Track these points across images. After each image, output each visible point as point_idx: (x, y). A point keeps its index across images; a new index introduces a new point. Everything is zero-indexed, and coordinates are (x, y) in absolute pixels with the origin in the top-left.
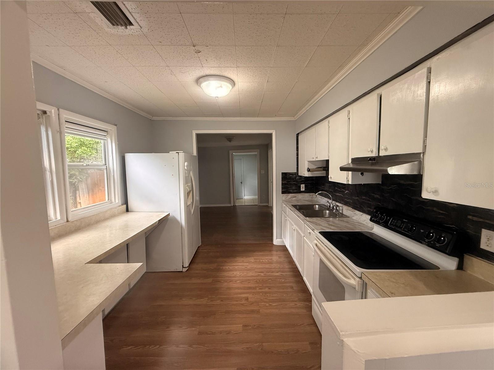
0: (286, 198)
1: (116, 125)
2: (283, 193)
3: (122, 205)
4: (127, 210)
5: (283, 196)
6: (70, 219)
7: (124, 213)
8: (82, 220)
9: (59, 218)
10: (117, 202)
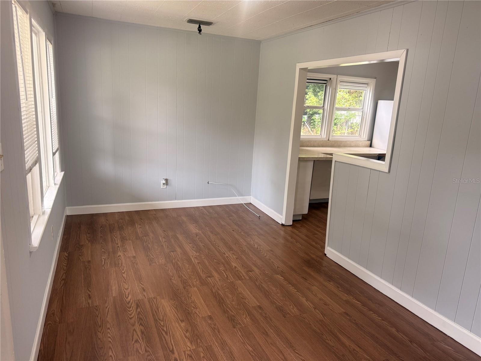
1: (376, 78)
4: (371, 146)
6: (330, 139)
7: (366, 146)
8: (336, 142)
9: (325, 137)
10: (364, 137)
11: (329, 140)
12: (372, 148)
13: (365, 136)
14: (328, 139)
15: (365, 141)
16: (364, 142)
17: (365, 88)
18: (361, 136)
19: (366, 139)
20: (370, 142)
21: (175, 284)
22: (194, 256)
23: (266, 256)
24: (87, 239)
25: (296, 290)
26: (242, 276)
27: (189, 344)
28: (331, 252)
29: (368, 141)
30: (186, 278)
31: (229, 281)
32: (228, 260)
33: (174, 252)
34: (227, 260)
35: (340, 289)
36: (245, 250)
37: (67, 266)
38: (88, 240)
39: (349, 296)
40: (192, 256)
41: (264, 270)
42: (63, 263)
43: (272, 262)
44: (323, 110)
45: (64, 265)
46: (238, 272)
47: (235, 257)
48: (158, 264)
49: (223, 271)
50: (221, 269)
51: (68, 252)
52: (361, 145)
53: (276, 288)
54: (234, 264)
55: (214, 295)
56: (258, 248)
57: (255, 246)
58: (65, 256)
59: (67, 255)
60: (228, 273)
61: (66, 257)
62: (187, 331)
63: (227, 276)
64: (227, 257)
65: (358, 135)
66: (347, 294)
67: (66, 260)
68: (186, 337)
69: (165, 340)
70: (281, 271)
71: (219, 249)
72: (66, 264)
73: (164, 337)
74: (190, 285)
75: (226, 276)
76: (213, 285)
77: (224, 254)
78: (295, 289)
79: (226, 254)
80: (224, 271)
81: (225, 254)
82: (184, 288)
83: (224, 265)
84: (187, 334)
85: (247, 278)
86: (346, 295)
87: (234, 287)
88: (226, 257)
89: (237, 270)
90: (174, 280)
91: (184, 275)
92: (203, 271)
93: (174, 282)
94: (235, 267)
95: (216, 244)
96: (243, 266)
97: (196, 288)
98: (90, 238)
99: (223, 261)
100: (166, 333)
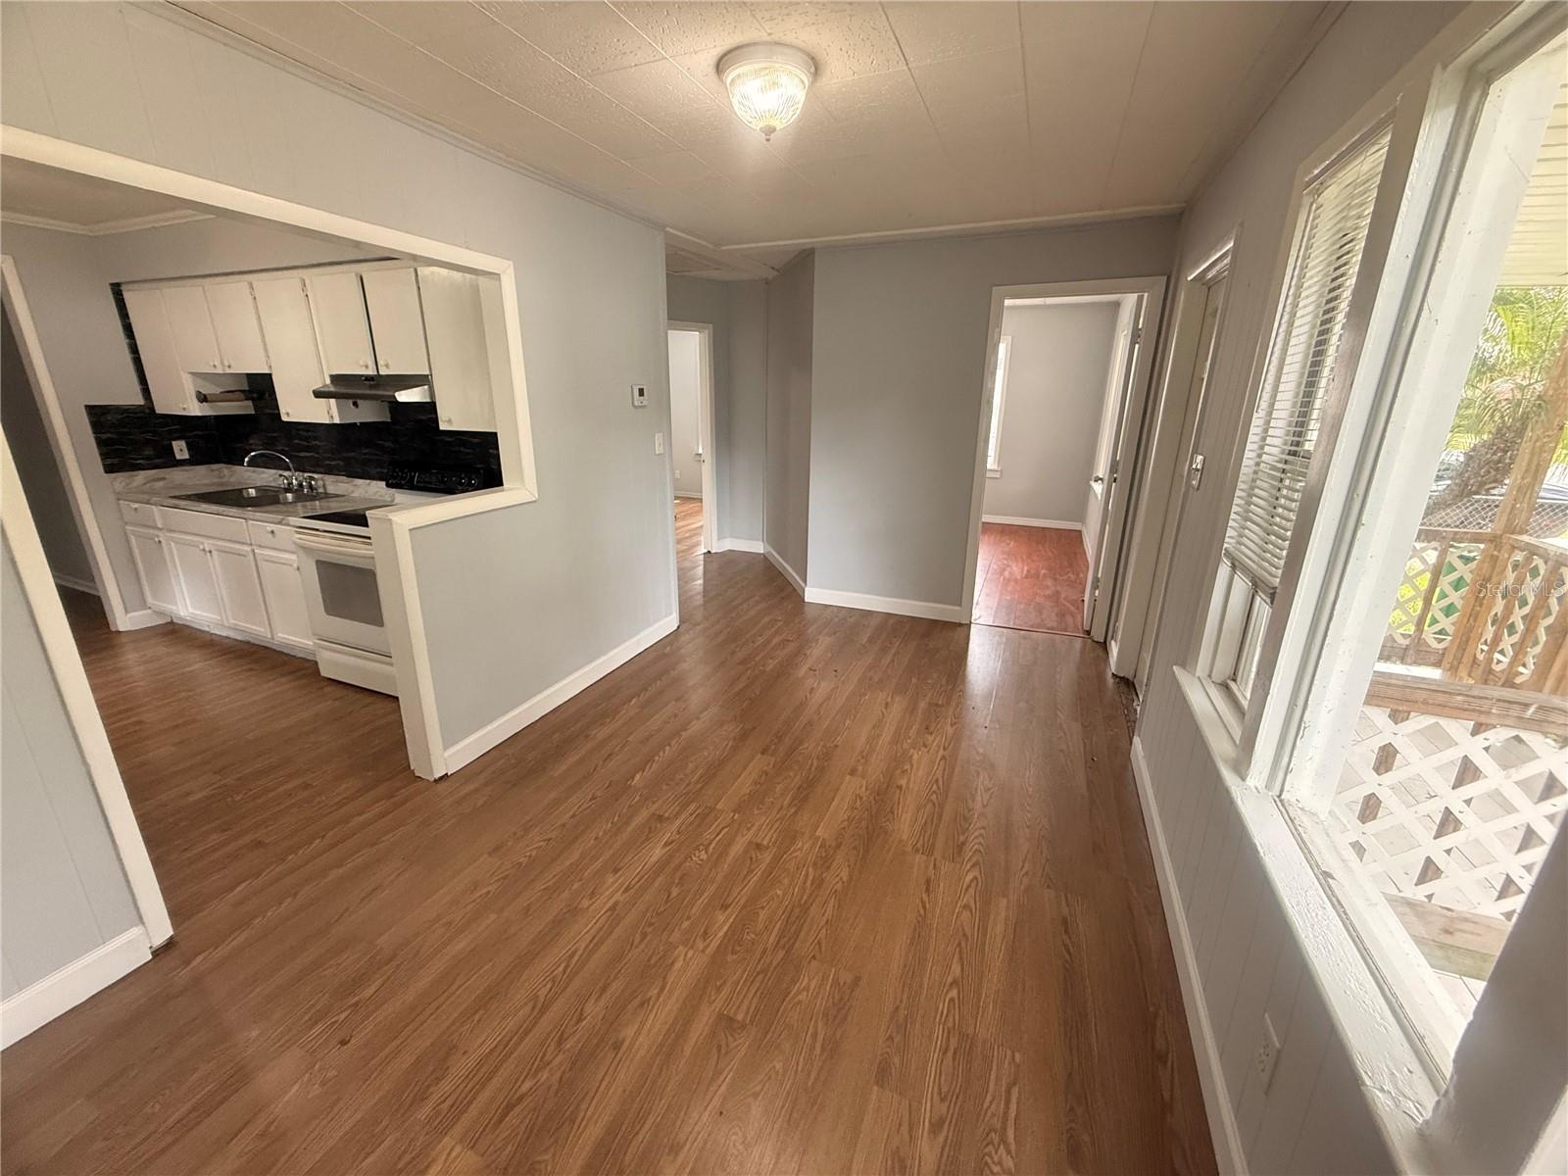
0: (128, 484)
2: (109, 469)
5: (115, 478)
27: (916, 757)
62: (904, 772)
68: (912, 766)
69: (943, 774)
73: (943, 777)
84: (907, 767)
100: (937, 781)
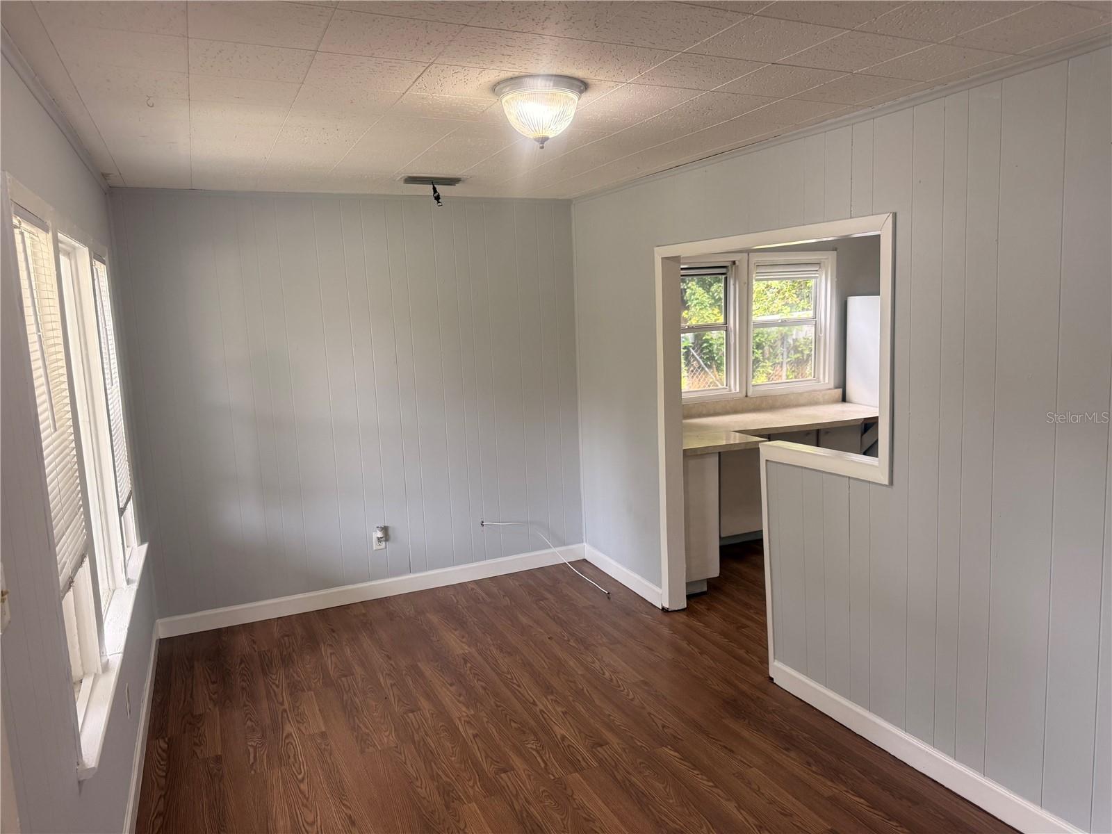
1: (836, 249)
3: (836, 388)
4: (844, 399)
6: (749, 394)
7: (836, 402)
8: (764, 398)
9: (738, 390)
10: (827, 381)
11: (747, 396)
12: (846, 405)
13: (828, 378)
14: (744, 394)
15: (830, 389)
16: (829, 391)
17: (815, 274)
18: (819, 378)
19: (832, 385)
20: (840, 391)
21: (424, 798)
22: (462, 719)
23: (632, 700)
24: (211, 699)
25: (711, 784)
26: (581, 759)
28: (783, 673)
29: (836, 390)
30: (449, 780)
31: (553, 778)
32: (545, 719)
33: (415, 713)
34: (543, 720)
35: (814, 768)
36: (583, 689)
37: (166, 777)
38: (214, 701)
39: (837, 785)
40: (460, 719)
41: (632, 737)
42: (157, 770)
43: (649, 714)
44: (726, 331)
45: (159, 776)
46: (571, 748)
47: (559, 709)
48: (380, 749)
49: (534, 753)
50: (529, 746)
51: (166, 739)
52: (821, 400)
53: (663, 783)
54: (559, 731)
55: (520, 817)
56: (612, 680)
57: (604, 674)
58: (160, 751)
59: (164, 746)
60: (548, 756)
61: (163, 751)
63: (546, 764)
64: (541, 711)
65: (812, 378)
66: (832, 781)
67: (163, 760)
70: (672, 735)
71: (519, 692)
72: (163, 771)
74: (459, 799)
75: (543, 765)
76: (514, 792)
77: (534, 704)
78: (708, 781)
79: (538, 703)
80: (538, 752)
81: (536, 705)
82: (447, 807)
83: (535, 734)
85: (595, 764)
86: (830, 783)
87: (564, 791)
88: (538, 713)
89: (569, 746)
90: (422, 788)
91: (444, 772)
92: (487, 756)
93: (422, 792)
94: (564, 738)
95: (512, 679)
96: (580, 732)
97: (474, 803)
98: (216, 695)
99: (533, 723)
